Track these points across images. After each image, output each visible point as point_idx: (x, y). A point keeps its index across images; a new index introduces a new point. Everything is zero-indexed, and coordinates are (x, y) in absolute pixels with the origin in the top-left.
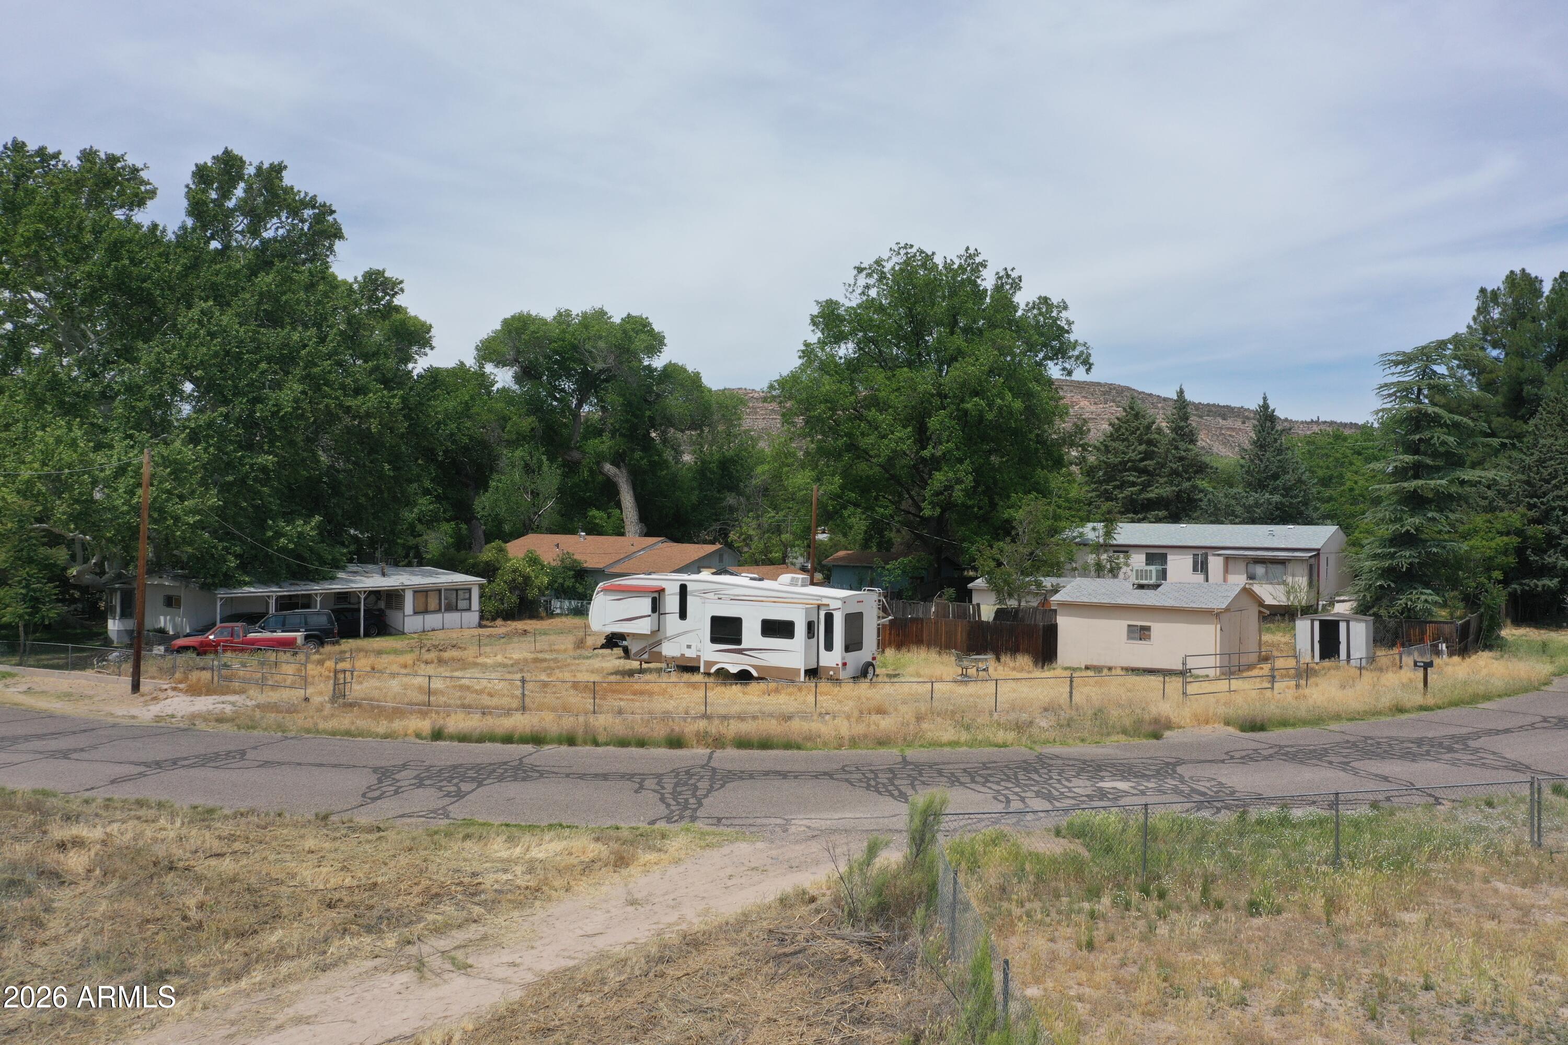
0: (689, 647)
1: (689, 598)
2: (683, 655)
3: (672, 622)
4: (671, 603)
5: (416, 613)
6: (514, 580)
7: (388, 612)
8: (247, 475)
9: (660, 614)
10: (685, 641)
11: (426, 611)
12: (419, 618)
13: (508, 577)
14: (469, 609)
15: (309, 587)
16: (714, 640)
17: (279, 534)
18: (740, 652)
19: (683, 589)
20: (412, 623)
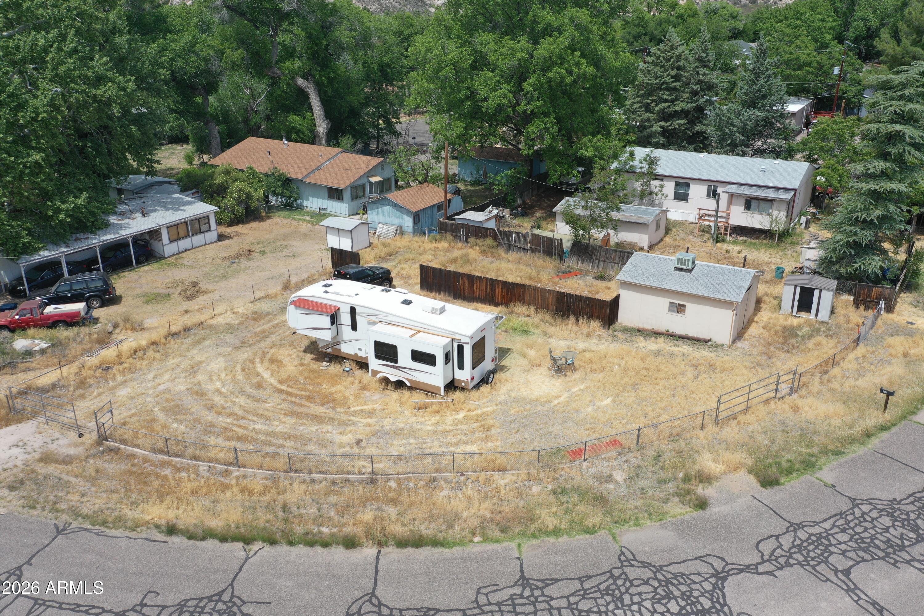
0: (360, 350)
1: (358, 318)
2: (356, 354)
3: (346, 331)
4: (345, 318)
5: (171, 242)
6: (239, 197)
7: (152, 242)
8: (22, 172)
9: (338, 325)
10: (358, 345)
11: (179, 239)
12: (175, 244)
13: (235, 195)
14: (209, 230)
15: (89, 242)
16: (377, 357)
17: (58, 211)
18: (397, 368)
19: (353, 310)
20: (169, 249)
